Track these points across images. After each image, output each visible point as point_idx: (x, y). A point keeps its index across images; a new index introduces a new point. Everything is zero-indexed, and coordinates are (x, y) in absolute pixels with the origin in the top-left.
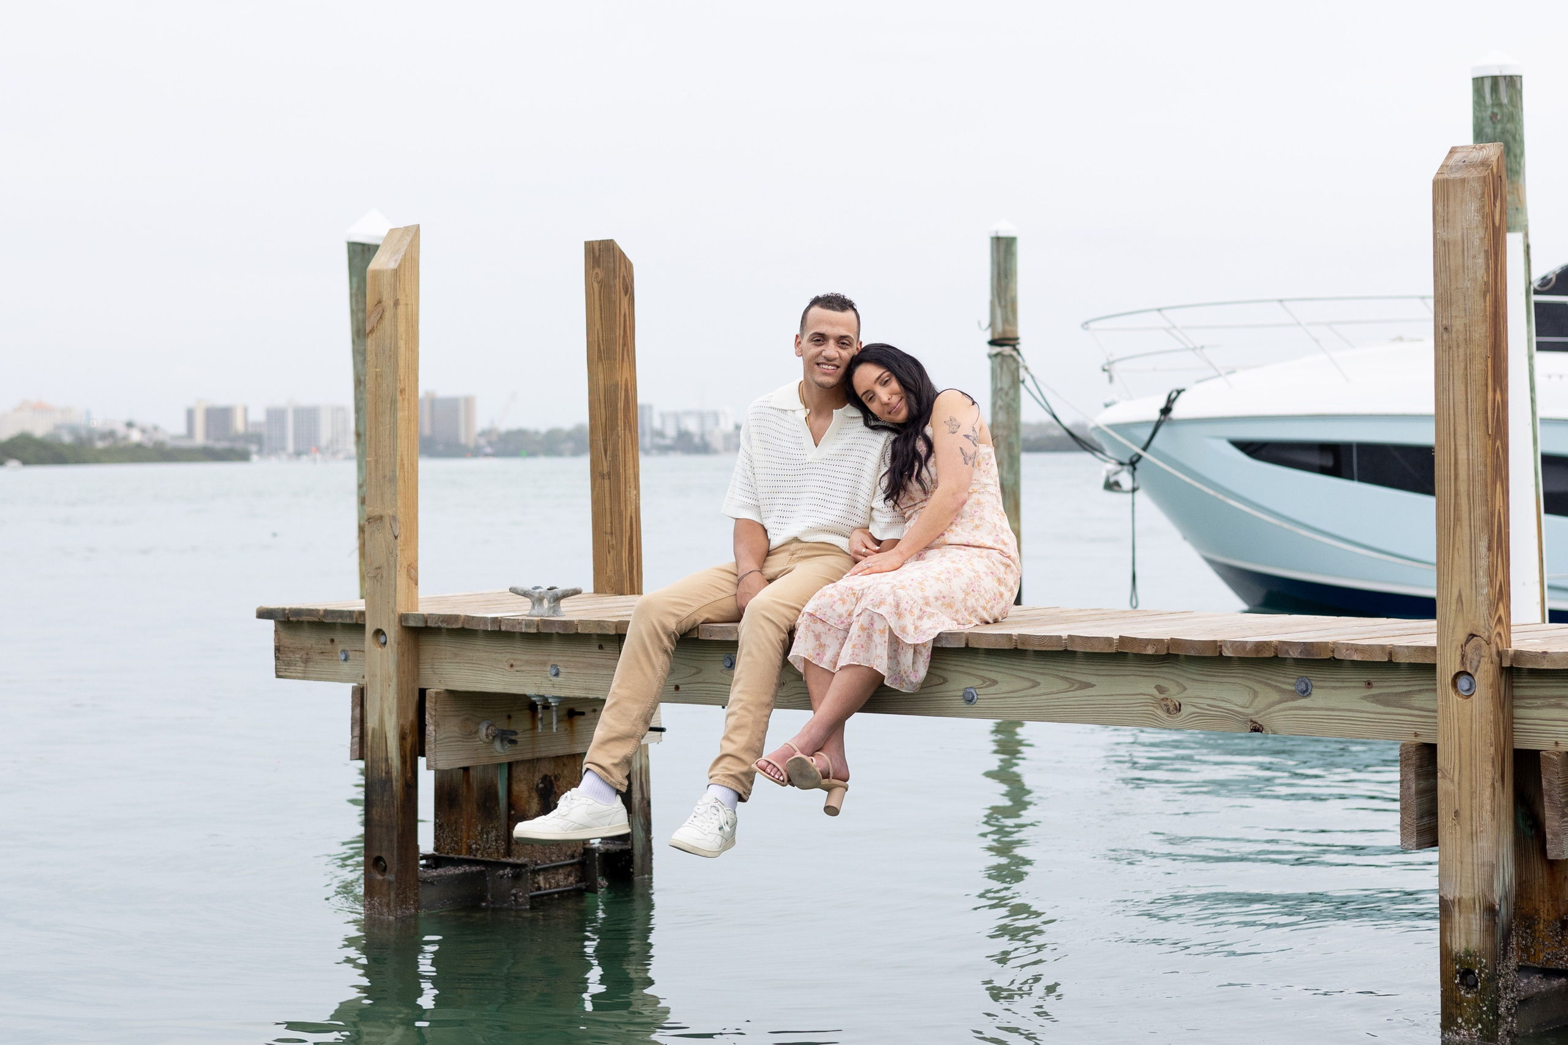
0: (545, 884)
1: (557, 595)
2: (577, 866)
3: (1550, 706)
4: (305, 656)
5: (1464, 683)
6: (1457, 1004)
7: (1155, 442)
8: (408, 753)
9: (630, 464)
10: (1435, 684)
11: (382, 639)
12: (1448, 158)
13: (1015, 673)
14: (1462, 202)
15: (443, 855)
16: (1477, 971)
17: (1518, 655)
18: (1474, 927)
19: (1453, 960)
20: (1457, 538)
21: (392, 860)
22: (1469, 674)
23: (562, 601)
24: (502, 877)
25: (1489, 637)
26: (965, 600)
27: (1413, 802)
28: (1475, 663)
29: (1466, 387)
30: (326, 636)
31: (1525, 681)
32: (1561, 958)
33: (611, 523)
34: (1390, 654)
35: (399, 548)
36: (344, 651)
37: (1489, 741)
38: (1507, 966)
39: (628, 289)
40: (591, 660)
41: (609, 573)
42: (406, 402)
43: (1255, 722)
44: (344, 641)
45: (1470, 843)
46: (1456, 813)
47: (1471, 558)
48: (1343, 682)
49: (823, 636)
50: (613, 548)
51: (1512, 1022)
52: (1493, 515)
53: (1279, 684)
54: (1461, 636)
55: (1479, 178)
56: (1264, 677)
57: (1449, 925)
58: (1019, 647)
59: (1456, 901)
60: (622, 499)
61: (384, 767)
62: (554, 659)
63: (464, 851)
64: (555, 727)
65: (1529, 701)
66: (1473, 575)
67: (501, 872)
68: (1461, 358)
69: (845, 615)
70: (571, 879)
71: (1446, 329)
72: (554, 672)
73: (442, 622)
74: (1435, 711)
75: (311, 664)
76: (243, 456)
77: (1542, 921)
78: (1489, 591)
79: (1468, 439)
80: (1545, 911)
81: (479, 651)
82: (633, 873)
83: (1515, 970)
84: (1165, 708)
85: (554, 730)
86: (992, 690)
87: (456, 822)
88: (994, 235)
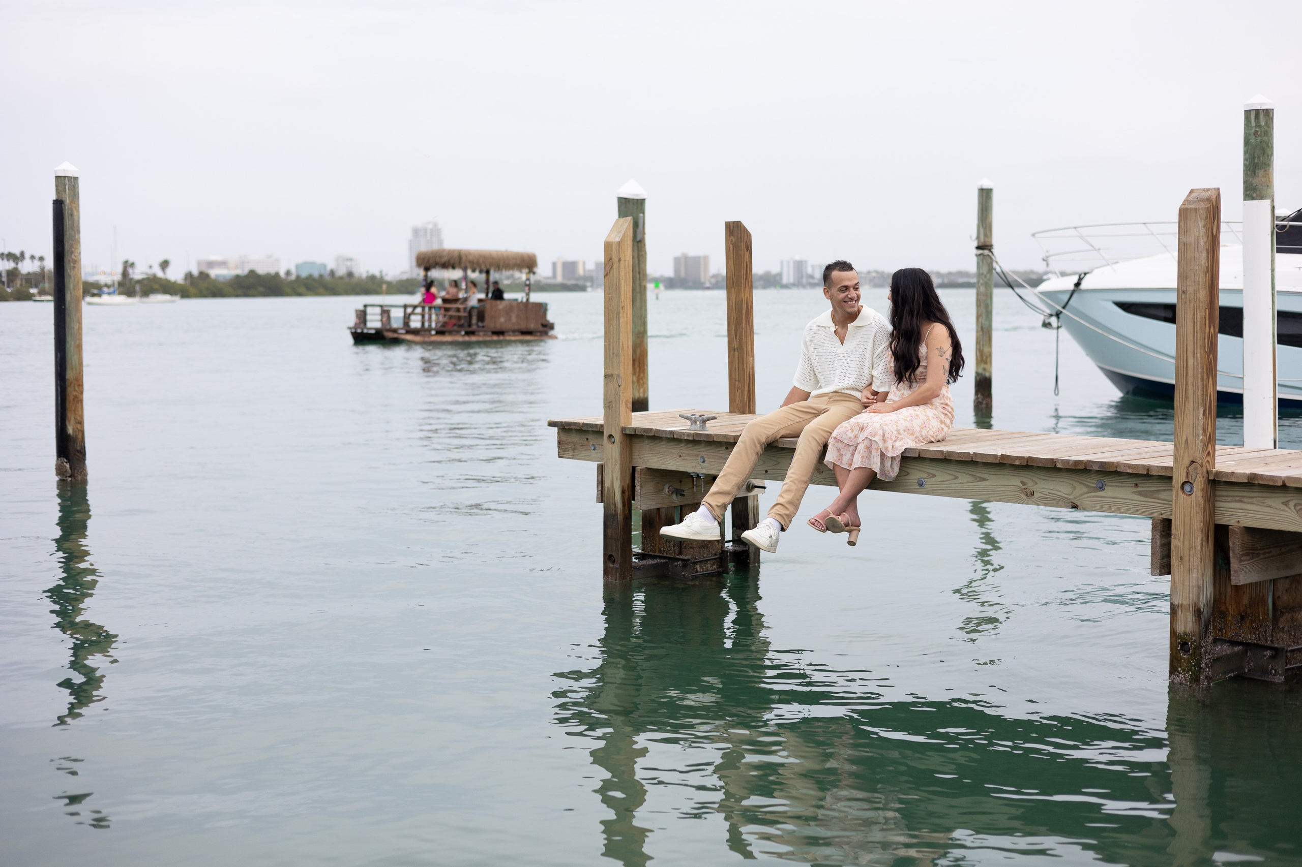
0: (700, 569)
1: (704, 419)
2: (718, 560)
3: (1236, 501)
4: (573, 447)
5: (1187, 488)
6: (1178, 661)
7: (1071, 302)
8: (626, 501)
9: (749, 343)
10: (1172, 487)
11: (613, 440)
12: (1188, 196)
13: (945, 471)
14: (1195, 221)
15: (646, 553)
16: (1190, 644)
17: (1218, 473)
18: (1189, 620)
19: (1177, 637)
20: (1186, 408)
21: (617, 556)
22: (1191, 483)
23: (707, 422)
24: (676, 566)
25: (1202, 463)
26: (921, 431)
27: (1158, 550)
28: (1194, 477)
29: (1194, 325)
30: (585, 437)
31: (1222, 487)
32: (1240, 636)
33: (739, 375)
34: (1148, 470)
35: (621, 392)
36: (593, 445)
37: (1200, 520)
38: (1206, 641)
39: (749, 248)
40: (721, 455)
41: (737, 402)
42: (625, 313)
43: (1074, 503)
44: (593, 440)
45: (1188, 575)
46: (1181, 558)
47: (1194, 419)
48: (1122, 483)
49: (842, 450)
50: (739, 389)
51: (1209, 671)
52: (1206, 396)
53: (1087, 483)
54: (1187, 462)
55: (1205, 208)
56: (1080, 479)
57: (1175, 618)
58: (947, 458)
59: (1180, 605)
60: (745, 362)
61: (613, 507)
62: (703, 454)
63: (657, 551)
64: (703, 490)
65: (1224, 498)
66: (1195, 428)
67: (676, 563)
68: (1192, 308)
69: (853, 437)
70: (715, 566)
71: (1184, 292)
72: (702, 461)
73: (643, 432)
74: (1171, 502)
75: (576, 451)
76: (583, 289)
77: (1230, 615)
78: (1203, 438)
79: (1194, 354)
80: (1232, 609)
81: (663, 447)
82: (749, 562)
83: (1212, 643)
84: (1026, 493)
85: (702, 491)
86: (933, 480)
87: (653, 536)
88: (980, 187)
